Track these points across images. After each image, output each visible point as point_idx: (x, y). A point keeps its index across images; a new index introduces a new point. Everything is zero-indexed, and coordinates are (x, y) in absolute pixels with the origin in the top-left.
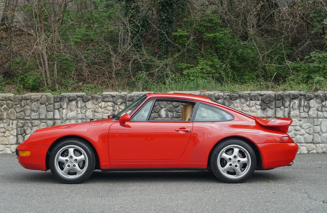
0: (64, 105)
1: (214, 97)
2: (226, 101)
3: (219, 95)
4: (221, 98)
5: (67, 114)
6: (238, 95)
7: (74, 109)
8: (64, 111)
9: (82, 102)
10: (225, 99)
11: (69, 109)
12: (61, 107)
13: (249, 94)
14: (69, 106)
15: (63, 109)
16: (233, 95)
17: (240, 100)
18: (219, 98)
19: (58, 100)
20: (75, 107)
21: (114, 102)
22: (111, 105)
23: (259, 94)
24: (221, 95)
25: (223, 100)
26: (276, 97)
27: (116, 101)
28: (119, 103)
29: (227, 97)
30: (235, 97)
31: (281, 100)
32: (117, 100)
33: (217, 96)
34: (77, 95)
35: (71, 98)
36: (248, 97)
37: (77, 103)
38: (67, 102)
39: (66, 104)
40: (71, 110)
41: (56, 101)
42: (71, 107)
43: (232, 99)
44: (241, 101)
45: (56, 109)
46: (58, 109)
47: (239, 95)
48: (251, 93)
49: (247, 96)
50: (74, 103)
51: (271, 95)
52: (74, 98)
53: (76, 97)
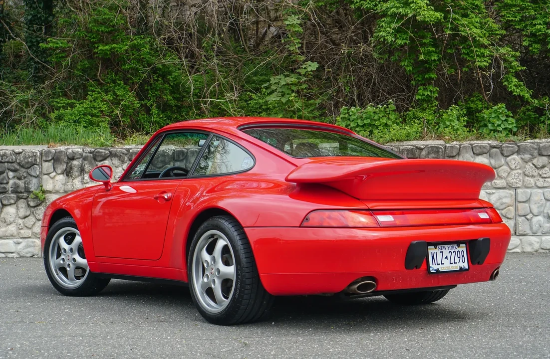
1: (65, 156)
2: (86, 162)
3: (73, 152)
4: (78, 157)
6: (107, 152)
10: (85, 159)
13: (127, 151)
16: (98, 152)
17: (112, 160)
18: (74, 157)
24: (78, 152)
25: (82, 161)
26: (174, 155)
29: (88, 156)
30: (101, 156)
31: (185, 161)
33: (70, 153)
36: (126, 154)
43: (97, 158)
44: (114, 162)
47: (110, 152)
48: (131, 149)
49: (123, 154)
51: (166, 153)
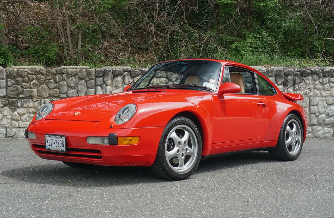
0: (108, 81)
1: (283, 74)
2: (297, 77)
3: (289, 71)
4: (292, 74)
5: (112, 91)
6: (310, 71)
7: (120, 85)
8: (109, 87)
9: (129, 77)
10: (296, 75)
11: (114, 85)
12: (104, 83)
13: (322, 70)
14: (114, 82)
15: (107, 85)
16: (304, 71)
17: (312, 76)
18: (289, 74)
19: (101, 75)
20: (121, 83)
21: (167, 78)
22: (165, 82)
23: (333, 70)
24: (291, 71)
25: (293, 77)
27: (171, 77)
28: (174, 80)
29: (298, 73)
30: (306, 73)
32: (171, 75)
33: (287, 72)
34: (123, 69)
35: (117, 73)
36: (321, 73)
37: (124, 78)
38: (112, 77)
39: (111, 79)
40: (116, 86)
41: (98, 76)
42: (116, 83)
43: (304, 75)
44: (314, 77)
45: (98, 86)
46: (100, 86)
47: (311, 71)
48: (325, 69)
49: (320, 72)
50: (120, 78)
52: (120, 73)
53: (122, 71)
